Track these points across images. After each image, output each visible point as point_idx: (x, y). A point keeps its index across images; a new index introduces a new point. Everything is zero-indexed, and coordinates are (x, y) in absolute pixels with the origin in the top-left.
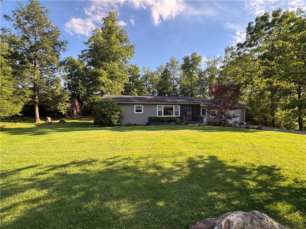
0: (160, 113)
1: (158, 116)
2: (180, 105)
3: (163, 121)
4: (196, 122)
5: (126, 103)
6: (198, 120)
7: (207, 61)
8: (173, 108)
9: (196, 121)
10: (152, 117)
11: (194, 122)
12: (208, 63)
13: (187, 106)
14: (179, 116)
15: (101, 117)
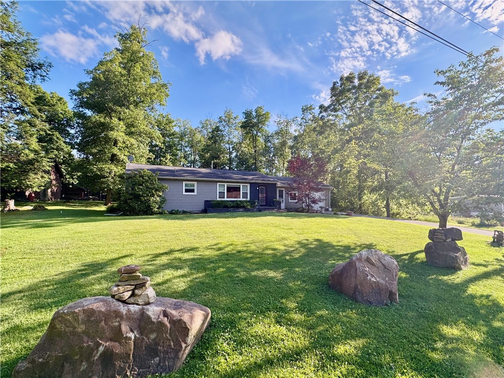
0: (222, 194)
1: (218, 199)
2: (250, 183)
3: (226, 207)
4: (272, 208)
5: (172, 178)
6: (274, 206)
7: (277, 121)
8: (240, 188)
9: (271, 206)
10: (211, 201)
11: (268, 207)
12: (279, 123)
13: (259, 185)
14: (249, 199)
15: (131, 199)
